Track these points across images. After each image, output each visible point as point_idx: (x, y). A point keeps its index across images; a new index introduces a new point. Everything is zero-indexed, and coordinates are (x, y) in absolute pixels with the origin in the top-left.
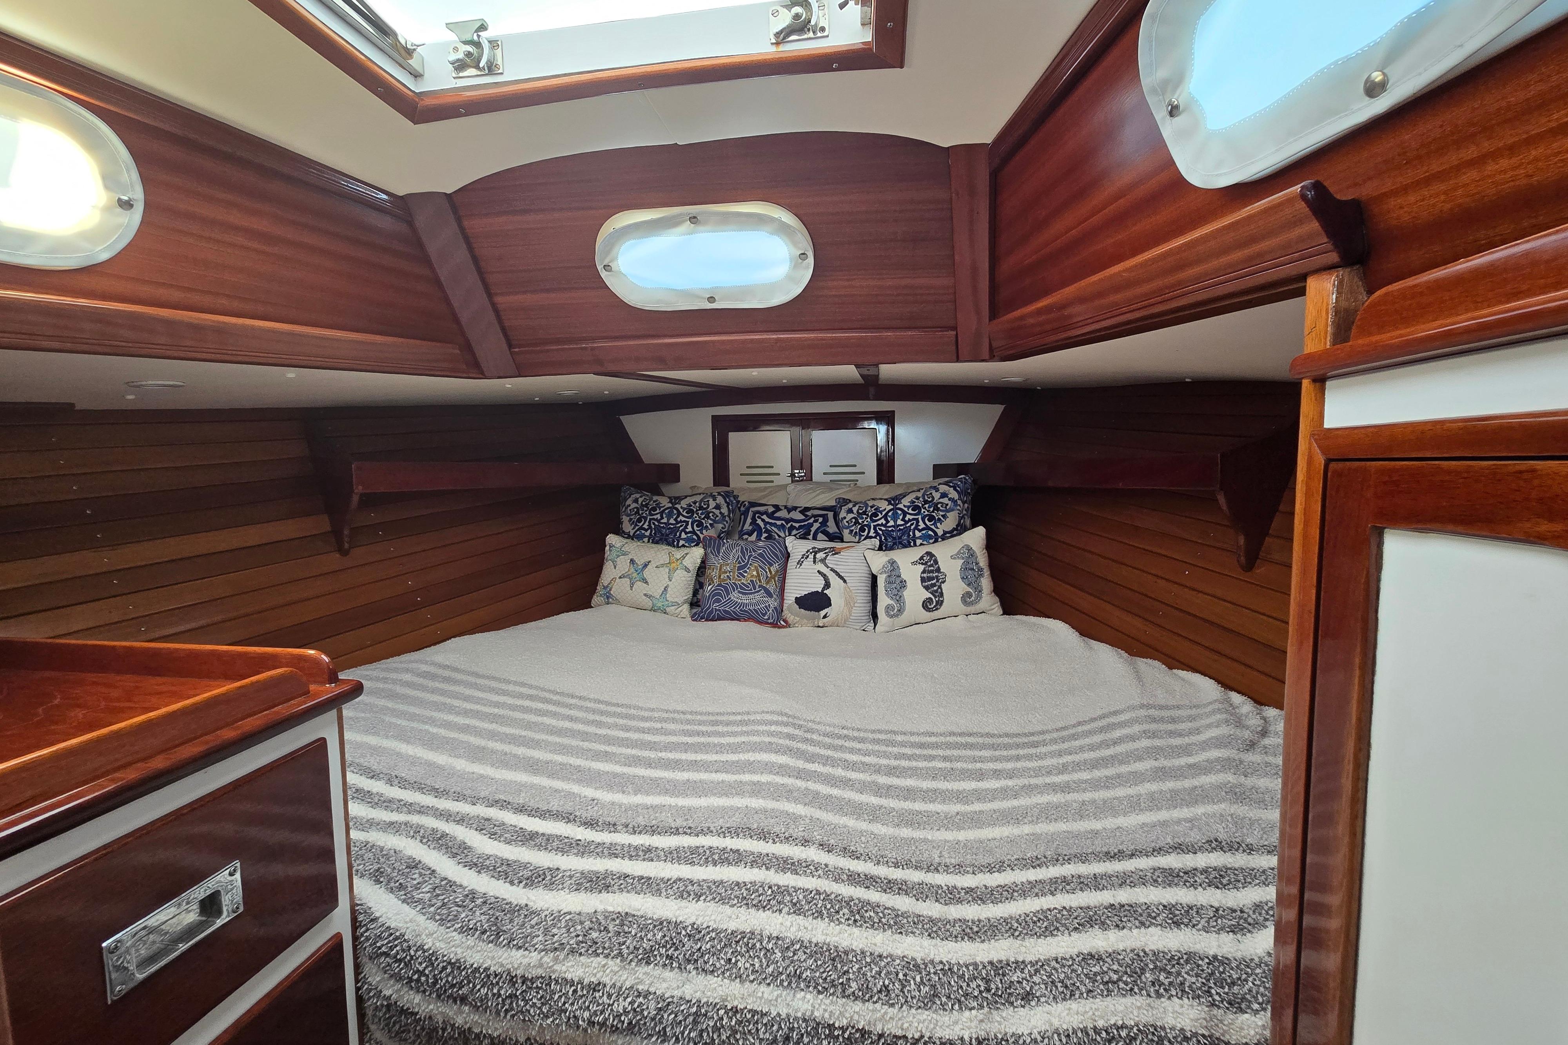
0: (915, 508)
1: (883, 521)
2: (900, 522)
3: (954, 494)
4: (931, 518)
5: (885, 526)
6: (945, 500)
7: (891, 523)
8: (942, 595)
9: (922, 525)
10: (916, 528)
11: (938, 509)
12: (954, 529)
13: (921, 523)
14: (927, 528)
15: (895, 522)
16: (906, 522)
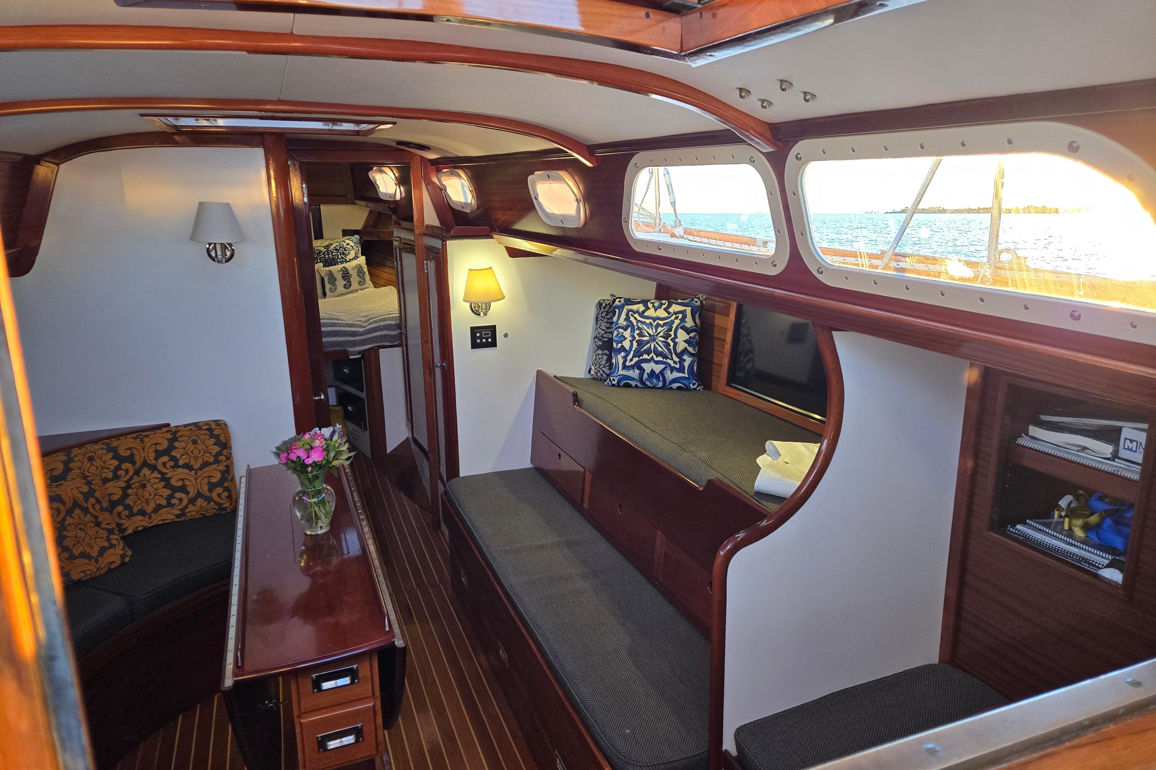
0: (336, 250)
1: (323, 256)
2: (330, 256)
3: (352, 244)
4: (344, 254)
5: (324, 258)
6: (349, 246)
7: (327, 256)
8: (350, 282)
9: (340, 257)
10: (338, 258)
11: (346, 250)
12: (353, 258)
13: (339, 256)
14: (342, 258)
15: (329, 256)
16: (333, 256)
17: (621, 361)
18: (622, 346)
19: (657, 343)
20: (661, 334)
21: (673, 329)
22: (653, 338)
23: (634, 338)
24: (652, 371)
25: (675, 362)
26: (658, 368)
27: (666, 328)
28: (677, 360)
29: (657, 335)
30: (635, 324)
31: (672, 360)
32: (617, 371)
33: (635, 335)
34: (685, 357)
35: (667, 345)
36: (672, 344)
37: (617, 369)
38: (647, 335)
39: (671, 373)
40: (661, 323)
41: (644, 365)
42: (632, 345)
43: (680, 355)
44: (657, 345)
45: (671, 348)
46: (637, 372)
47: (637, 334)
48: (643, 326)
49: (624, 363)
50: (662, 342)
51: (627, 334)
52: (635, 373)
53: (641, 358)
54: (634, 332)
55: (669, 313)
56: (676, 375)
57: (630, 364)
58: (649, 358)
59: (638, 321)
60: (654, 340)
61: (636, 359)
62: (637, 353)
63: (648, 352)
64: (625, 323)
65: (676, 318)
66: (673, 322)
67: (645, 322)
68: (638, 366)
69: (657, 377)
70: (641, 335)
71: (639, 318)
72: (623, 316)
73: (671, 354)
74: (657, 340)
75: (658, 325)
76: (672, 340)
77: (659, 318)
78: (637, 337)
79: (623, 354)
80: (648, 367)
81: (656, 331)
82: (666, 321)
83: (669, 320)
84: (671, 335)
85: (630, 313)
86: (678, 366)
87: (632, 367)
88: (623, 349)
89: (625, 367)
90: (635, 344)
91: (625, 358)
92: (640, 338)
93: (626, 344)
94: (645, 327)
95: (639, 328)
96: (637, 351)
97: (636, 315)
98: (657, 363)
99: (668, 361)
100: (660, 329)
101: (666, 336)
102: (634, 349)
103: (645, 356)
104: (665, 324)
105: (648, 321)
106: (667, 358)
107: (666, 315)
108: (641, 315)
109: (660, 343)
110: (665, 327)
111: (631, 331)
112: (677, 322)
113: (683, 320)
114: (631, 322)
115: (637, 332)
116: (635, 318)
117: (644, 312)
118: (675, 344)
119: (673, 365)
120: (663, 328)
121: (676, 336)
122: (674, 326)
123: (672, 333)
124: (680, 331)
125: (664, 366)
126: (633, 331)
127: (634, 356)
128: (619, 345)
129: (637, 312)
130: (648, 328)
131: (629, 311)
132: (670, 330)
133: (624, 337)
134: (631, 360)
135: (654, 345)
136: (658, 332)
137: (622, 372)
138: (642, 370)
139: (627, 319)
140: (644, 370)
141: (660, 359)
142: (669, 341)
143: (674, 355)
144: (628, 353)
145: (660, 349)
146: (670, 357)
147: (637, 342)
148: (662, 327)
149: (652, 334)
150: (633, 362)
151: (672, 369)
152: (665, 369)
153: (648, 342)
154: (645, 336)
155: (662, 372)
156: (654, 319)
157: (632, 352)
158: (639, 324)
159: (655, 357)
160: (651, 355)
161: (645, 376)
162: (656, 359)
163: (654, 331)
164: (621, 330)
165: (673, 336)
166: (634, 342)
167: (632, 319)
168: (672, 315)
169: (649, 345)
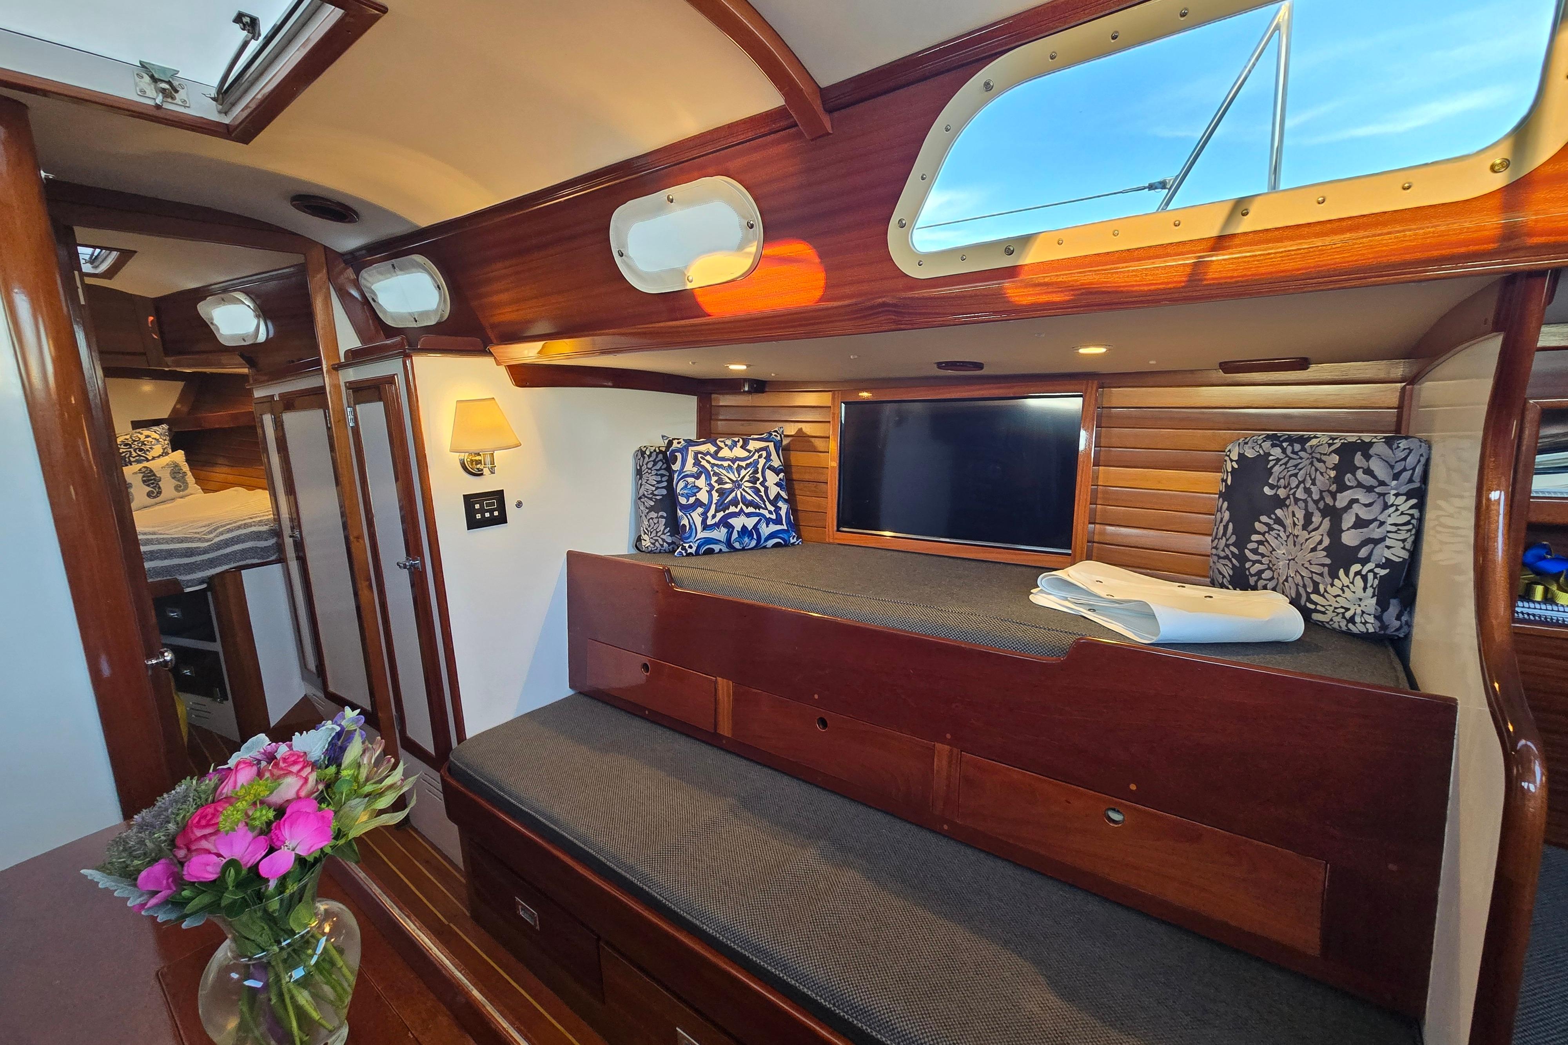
17: (698, 520)
18: (697, 499)
19: (744, 490)
20: (747, 478)
21: (760, 471)
22: (737, 485)
23: (712, 487)
24: (744, 527)
25: (770, 512)
26: (750, 523)
27: (751, 470)
28: (772, 509)
29: (741, 480)
30: (710, 469)
31: (767, 509)
32: (694, 534)
33: (713, 482)
34: (780, 504)
35: (757, 491)
36: (762, 489)
37: (694, 530)
38: (728, 481)
39: (767, 527)
40: (743, 464)
41: (731, 521)
42: (711, 496)
43: (774, 503)
44: (744, 493)
45: (763, 494)
46: (724, 530)
47: (716, 482)
48: (721, 470)
49: (704, 522)
50: (751, 488)
51: (701, 482)
52: (721, 534)
53: (727, 512)
54: (710, 479)
55: (749, 451)
56: (774, 528)
57: (713, 522)
58: (737, 510)
59: (713, 465)
60: (739, 486)
61: (720, 515)
62: (721, 505)
63: (735, 503)
64: (695, 469)
65: (760, 456)
66: (757, 462)
67: (722, 465)
68: (724, 522)
69: (750, 535)
70: (720, 481)
71: (713, 461)
72: (690, 461)
73: (764, 502)
74: (743, 487)
75: (739, 468)
76: (762, 484)
77: (738, 459)
78: (716, 485)
79: (700, 510)
80: (737, 523)
81: (739, 475)
82: (748, 462)
83: (751, 460)
84: (758, 479)
85: (700, 456)
86: (774, 517)
87: (716, 525)
88: (698, 503)
89: (705, 527)
90: (715, 496)
91: (704, 515)
92: (720, 486)
93: (703, 496)
94: (724, 472)
95: (715, 474)
96: (719, 504)
97: (708, 458)
98: (748, 515)
99: (762, 511)
100: (743, 472)
101: (754, 480)
102: (715, 501)
103: (732, 509)
104: (748, 466)
105: (726, 464)
106: (759, 507)
107: (746, 454)
108: (715, 456)
109: (747, 489)
110: (749, 469)
111: (706, 479)
112: (762, 461)
113: (768, 458)
114: (703, 467)
115: (714, 479)
116: (708, 462)
117: (717, 452)
118: (766, 489)
119: (768, 516)
120: (747, 471)
121: (765, 480)
122: (760, 466)
123: (759, 475)
124: (769, 474)
125: (758, 518)
126: (708, 477)
127: (717, 511)
128: (692, 500)
129: (708, 453)
130: (729, 472)
131: (696, 454)
132: (756, 472)
133: (698, 487)
134: (714, 516)
135: (741, 493)
136: (741, 476)
137: (701, 535)
138: (730, 527)
139: (697, 463)
140: (733, 528)
141: (751, 510)
142: (758, 485)
143: (767, 503)
144: (707, 508)
145: (749, 498)
146: (763, 506)
147: (717, 491)
148: (745, 469)
149: (735, 479)
150: (717, 519)
151: (768, 521)
152: (760, 520)
153: (733, 491)
154: (727, 483)
155: (755, 527)
156: (733, 460)
157: (713, 507)
158: (715, 468)
159: (744, 508)
160: (739, 507)
161: (735, 535)
162: (747, 511)
163: (737, 475)
164: (690, 480)
165: (761, 479)
166: (714, 492)
167: (704, 463)
168: (754, 454)
169: (733, 494)
